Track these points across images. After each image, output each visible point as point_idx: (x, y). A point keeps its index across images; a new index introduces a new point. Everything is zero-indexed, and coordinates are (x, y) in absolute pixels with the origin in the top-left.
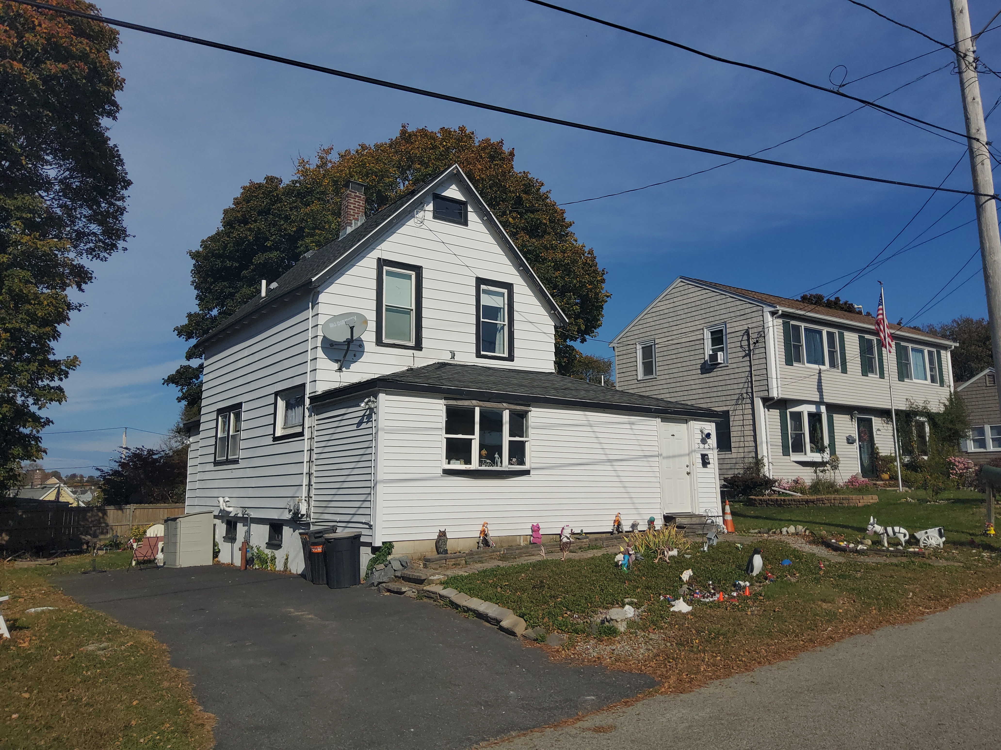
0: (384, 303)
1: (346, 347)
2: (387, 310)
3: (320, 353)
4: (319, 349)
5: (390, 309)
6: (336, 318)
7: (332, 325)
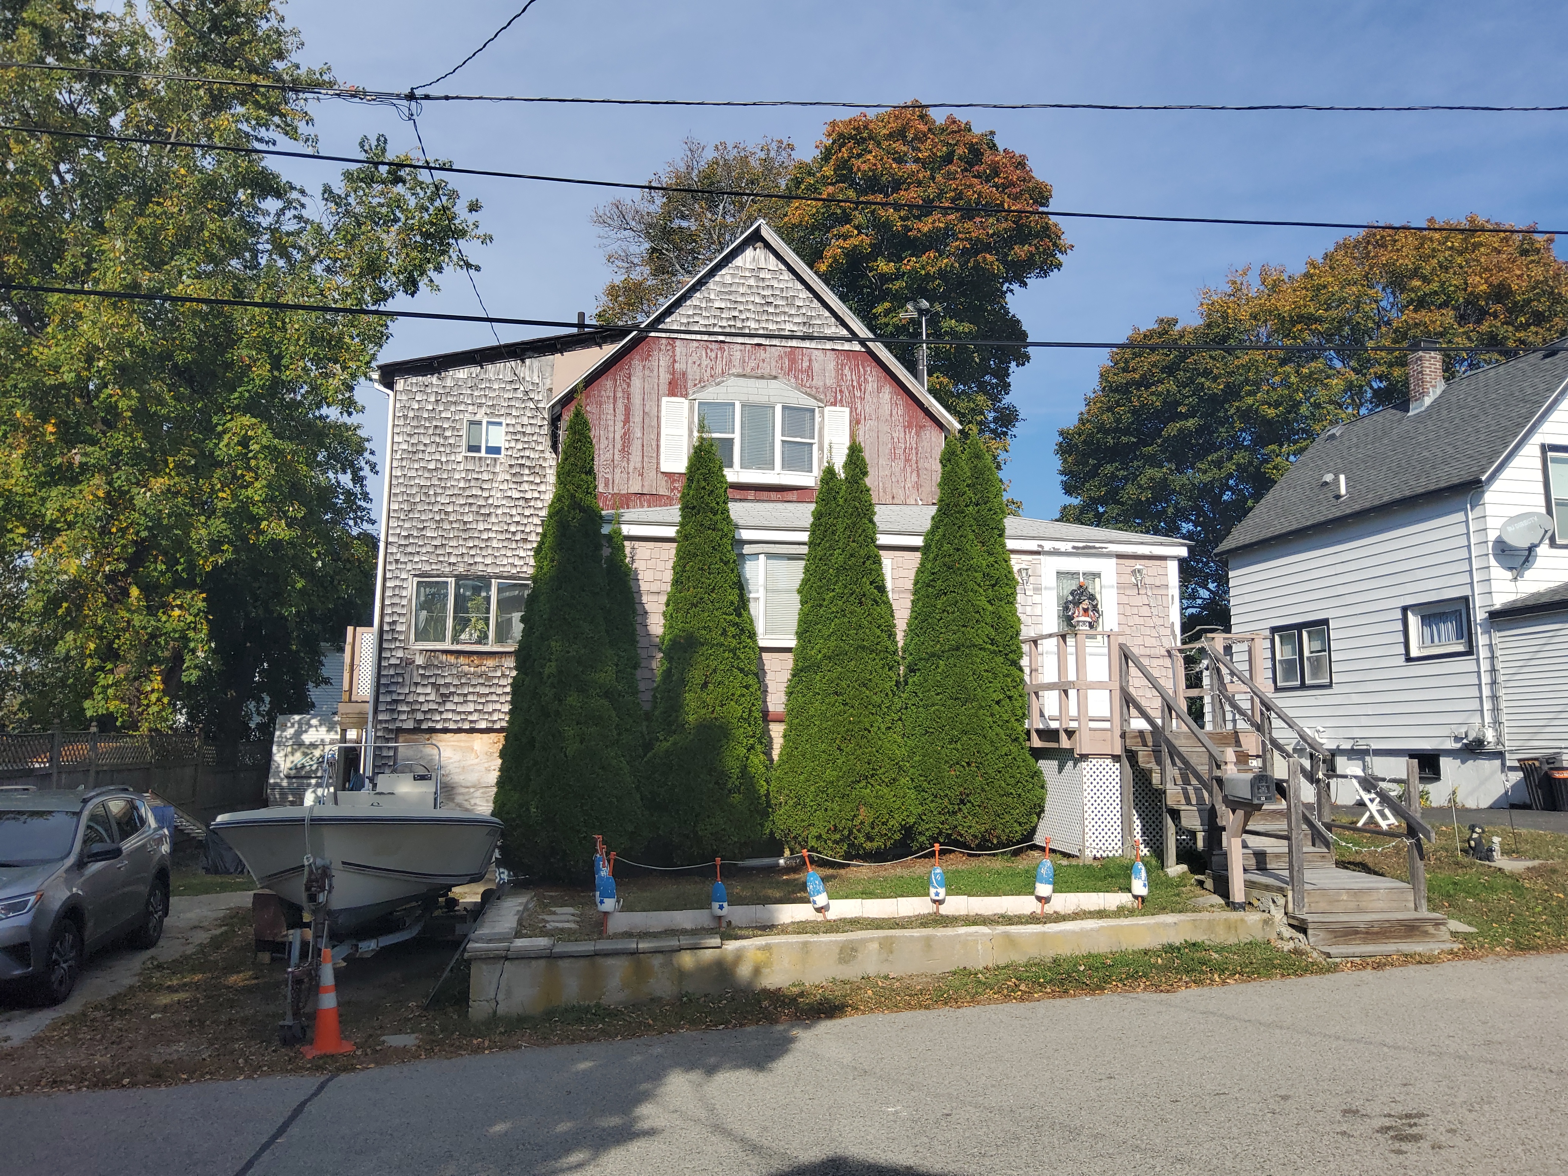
0: (1553, 497)
1: (1527, 553)
2: (1557, 504)
3: (1493, 562)
4: (1491, 556)
5: (1561, 503)
6: (1513, 520)
7: (1510, 529)
